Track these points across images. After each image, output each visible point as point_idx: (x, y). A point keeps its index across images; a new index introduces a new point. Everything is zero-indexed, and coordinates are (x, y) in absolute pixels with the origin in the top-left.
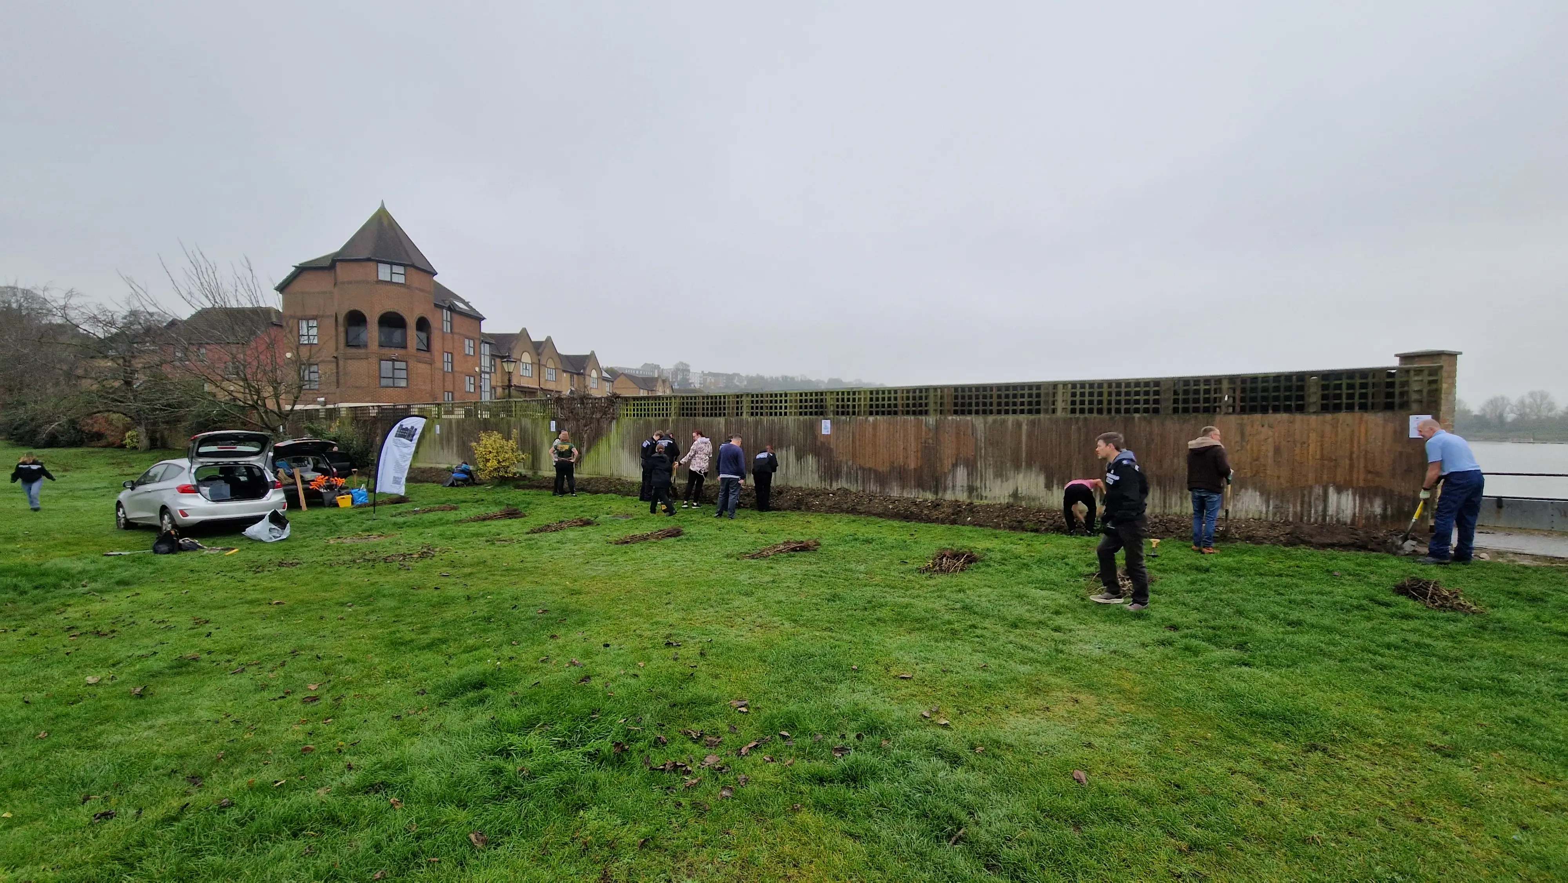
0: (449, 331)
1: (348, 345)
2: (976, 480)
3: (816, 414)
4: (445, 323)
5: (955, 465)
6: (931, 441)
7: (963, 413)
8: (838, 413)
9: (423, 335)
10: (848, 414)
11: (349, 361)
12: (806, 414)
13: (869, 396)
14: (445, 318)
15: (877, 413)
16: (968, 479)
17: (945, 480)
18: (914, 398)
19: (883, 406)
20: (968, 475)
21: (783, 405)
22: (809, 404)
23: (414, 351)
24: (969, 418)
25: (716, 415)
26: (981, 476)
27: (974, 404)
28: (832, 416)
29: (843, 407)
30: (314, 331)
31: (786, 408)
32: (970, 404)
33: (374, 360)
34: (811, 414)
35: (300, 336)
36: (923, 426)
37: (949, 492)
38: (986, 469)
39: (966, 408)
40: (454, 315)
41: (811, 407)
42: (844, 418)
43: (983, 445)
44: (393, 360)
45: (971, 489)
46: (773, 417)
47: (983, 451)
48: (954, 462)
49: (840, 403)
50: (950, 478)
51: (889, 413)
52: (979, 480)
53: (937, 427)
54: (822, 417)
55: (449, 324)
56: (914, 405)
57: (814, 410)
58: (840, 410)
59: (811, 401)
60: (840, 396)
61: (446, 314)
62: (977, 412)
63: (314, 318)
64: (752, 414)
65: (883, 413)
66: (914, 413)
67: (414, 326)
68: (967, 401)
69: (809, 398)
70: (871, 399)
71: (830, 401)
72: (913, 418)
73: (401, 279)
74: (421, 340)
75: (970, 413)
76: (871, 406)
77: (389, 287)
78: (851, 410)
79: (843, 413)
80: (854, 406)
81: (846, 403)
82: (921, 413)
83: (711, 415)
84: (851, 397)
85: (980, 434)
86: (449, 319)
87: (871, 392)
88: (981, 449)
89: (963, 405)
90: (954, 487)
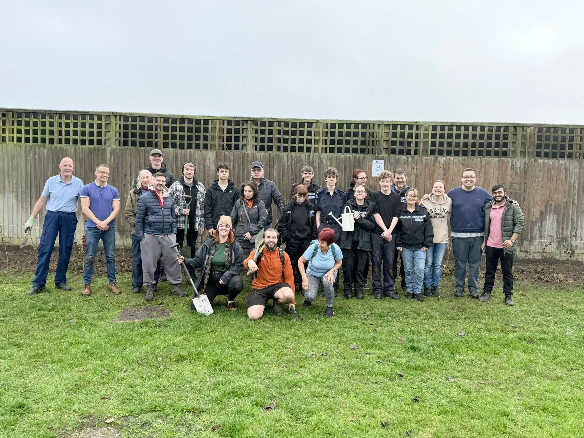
2: (567, 228)
3: (363, 151)
5: (544, 214)
6: (516, 186)
7: (554, 156)
8: (393, 152)
10: (409, 152)
12: (347, 151)
13: (430, 132)
15: (449, 153)
16: (558, 228)
17: (532, 230)
18: (498, 137)
19: (458, 145)
20: (558, 224)
21: (305, 137)
22: (352, 138)
24: (562, 162)
25: (198, 147)
26: (573, 224)
27: (567, 147)
28: (384, 154)
29: (402, 143)
31: (309, 141)
32: (563, 147)
34: (355, 151)
36: (509, 170)
37: (536, 242)
38: (577, 216)
39: (558, 151)
41: (355, 142)
42: (403, 157)
43: (576, 191)
45: (561, 239)
46: (297, 154)
47: (576, 198)
48: (543, 209)
49: (398, 139)
50: (537, 228)
51: (465, 153)
52: (569, 230)
53: (526, 169)
54: (370, 156)
56: (497, 145)
57: (359, 146)
58: (398, 147)
59: (356, 134)
60: (399, 131)
62: (570, 156)
64: (262, 148)
65: (457, 153)
66: (496, 154)
68: (560, 143)
69: (345, 130)
70: (434, 136)
71: (383, 135)
72: (496, 159)
75: (562, 156)
76: (433, 144)
78: (413, 148)
79: (401, 152)
80: (417, 144)
81: (406, 139)
82: (505, 154)
83: (190, 146)
84: (414, 132)
85: (574, 180)
87: (434, 127)
88: (574, 195)
89: (555, 147)
90: (541, 236)
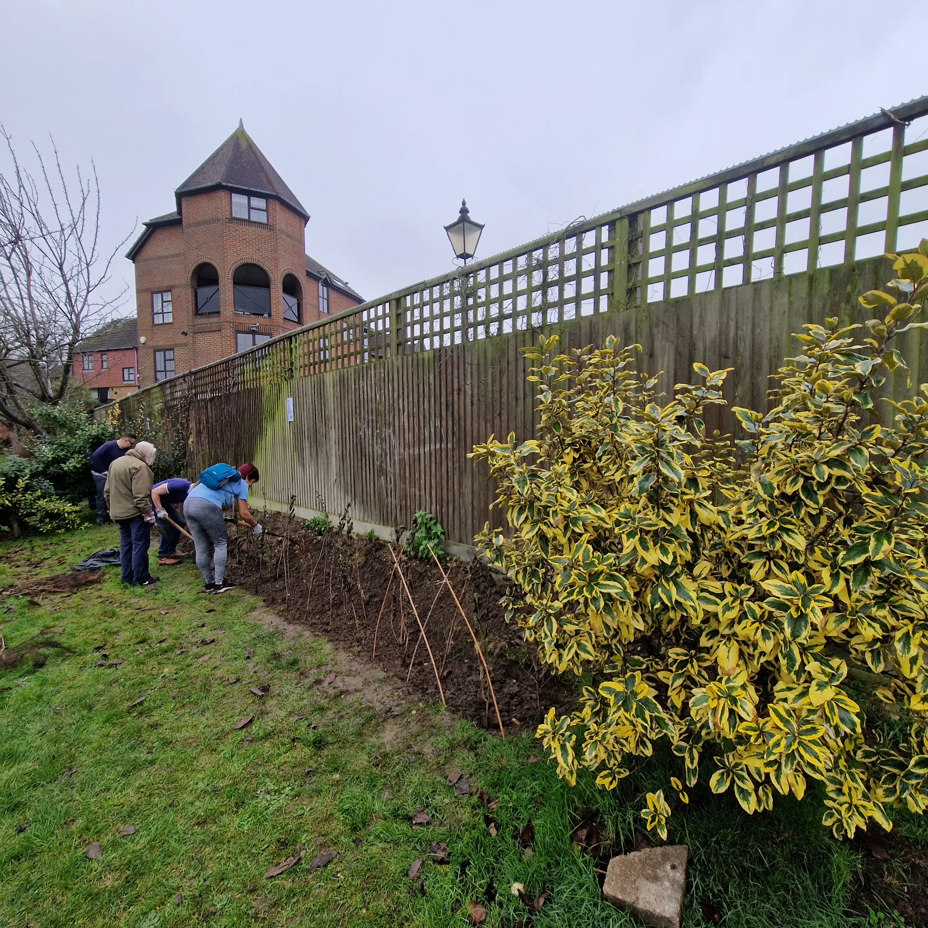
0: (326, 311)
1: (197, 312)
4: (321, 299)
9: (292, 301)
11: (199, 336)
14: (321, 295)
23: (281, 321)
30: (169, 308)
33: (228, 331)
35: (153, 314)
40: (331, 291)
44: (254, 333)
55: (325, 301)
61: (323, 290)
63: (169, 290)
67: (280, 286)
73: (262, 217)
74: (290, 308)
77: (246, 228)
86: (325, 297)
